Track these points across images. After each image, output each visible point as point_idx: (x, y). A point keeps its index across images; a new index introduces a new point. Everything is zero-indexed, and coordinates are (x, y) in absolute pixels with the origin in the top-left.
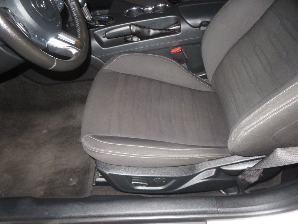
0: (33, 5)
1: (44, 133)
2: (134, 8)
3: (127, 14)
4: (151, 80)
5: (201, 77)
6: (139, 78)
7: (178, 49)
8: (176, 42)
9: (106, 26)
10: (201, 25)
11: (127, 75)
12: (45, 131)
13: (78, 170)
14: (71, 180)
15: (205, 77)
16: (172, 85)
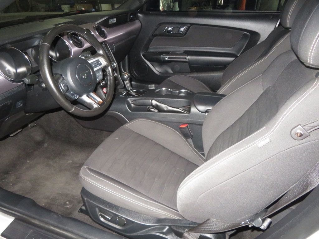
0: (77, 76)
1: (69, 163)
2: (164, 89)
3: (158, 92)
4: (157, 144)
5: (201, 154)
6: (147, 139)
7: (185, 126)
8: (185, 120)
9: (140, 96)
10: (207, 112)
11: (140, 134)
12: (70, 162)
13: (76, 198)
14: (68, 203)
15: (203, 155)
16: (172, 153)
